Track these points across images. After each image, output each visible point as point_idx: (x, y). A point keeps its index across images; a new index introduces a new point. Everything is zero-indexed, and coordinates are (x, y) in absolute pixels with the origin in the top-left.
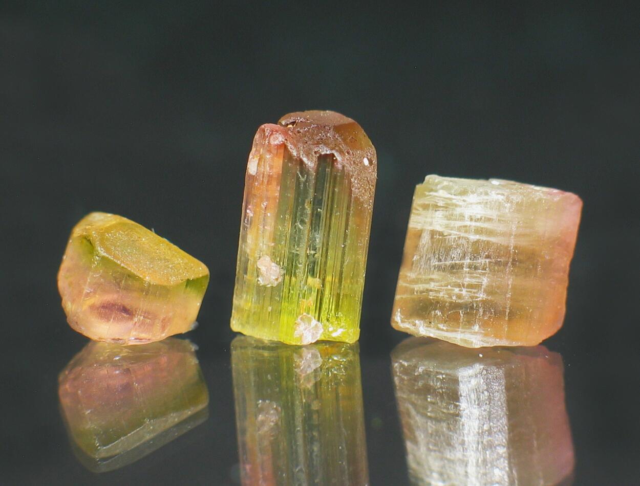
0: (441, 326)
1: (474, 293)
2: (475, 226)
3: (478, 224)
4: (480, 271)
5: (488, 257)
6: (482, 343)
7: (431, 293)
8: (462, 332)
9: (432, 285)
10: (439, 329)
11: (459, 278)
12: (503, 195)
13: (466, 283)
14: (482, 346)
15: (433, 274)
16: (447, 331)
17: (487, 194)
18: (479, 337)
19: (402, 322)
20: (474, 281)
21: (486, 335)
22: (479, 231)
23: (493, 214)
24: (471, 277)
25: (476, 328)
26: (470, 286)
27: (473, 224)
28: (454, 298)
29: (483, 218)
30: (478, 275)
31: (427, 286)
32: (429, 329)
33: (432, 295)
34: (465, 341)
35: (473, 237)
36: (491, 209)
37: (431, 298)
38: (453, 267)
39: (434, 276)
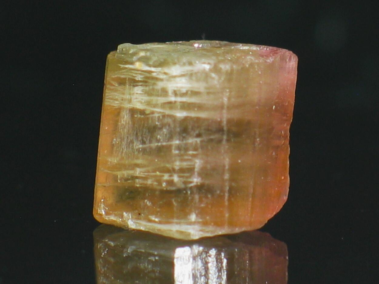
0: (153, 218)
1: (187, 177)
2: (181, 102)
3: (184, 99)
4: (191, 152)
5: (199, 136)
6: (201, 233)
7: (137, 180)
8: (177, 223)
9: (138, 172)
10: (150, 221)
11: (168, 162)
12: (209, 64)
13: (177, 168)
14: (201, 236)
15: (137, 158)
16: (160, 223)
17: (190, 64)
18: (197, 227)
19: (107, 214)
20: (185, 164)
21: (205, 224)
22: (185, 106)
23: (200, 86)
24: (182, 160)
25: (193, 217)
26: (182, 170)
27: (179, 99)
28: (164, 184)
29: (189, 92)
30: (190, 158)
31: (131, 172)
32: (139, 221)
33: (138, 183)
34: (181, 233)
35: (180, 114)
36: (198, 80)
37: (138, 186)
38: (160, 149)
39: (139, 161)
